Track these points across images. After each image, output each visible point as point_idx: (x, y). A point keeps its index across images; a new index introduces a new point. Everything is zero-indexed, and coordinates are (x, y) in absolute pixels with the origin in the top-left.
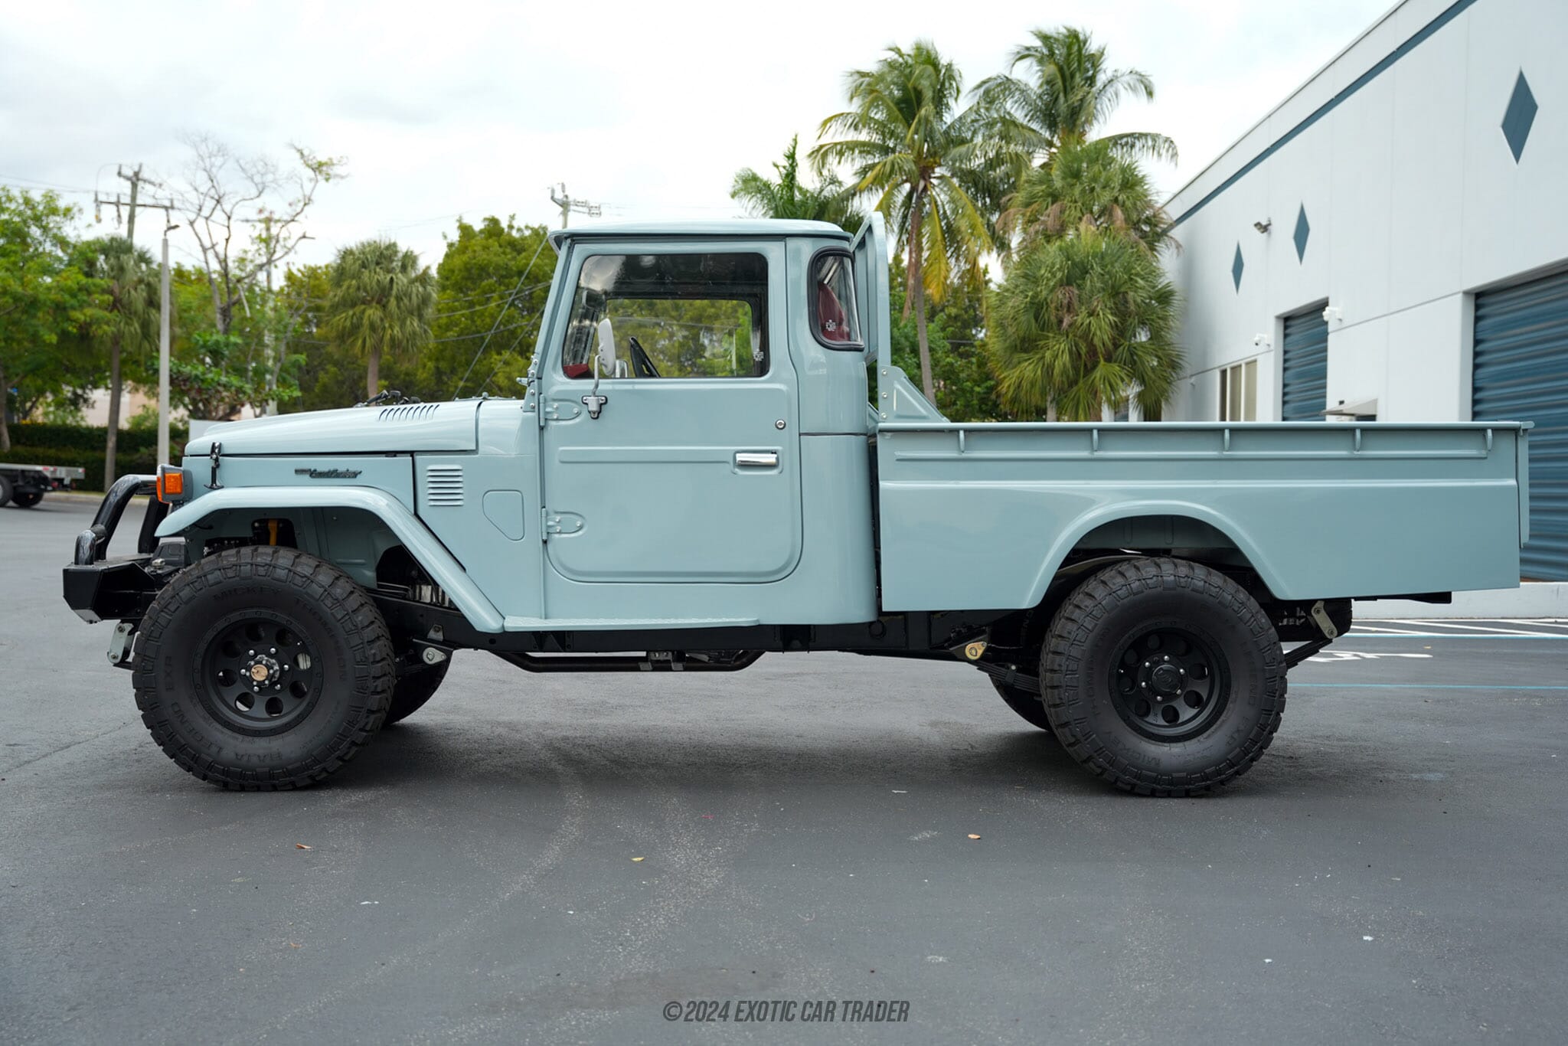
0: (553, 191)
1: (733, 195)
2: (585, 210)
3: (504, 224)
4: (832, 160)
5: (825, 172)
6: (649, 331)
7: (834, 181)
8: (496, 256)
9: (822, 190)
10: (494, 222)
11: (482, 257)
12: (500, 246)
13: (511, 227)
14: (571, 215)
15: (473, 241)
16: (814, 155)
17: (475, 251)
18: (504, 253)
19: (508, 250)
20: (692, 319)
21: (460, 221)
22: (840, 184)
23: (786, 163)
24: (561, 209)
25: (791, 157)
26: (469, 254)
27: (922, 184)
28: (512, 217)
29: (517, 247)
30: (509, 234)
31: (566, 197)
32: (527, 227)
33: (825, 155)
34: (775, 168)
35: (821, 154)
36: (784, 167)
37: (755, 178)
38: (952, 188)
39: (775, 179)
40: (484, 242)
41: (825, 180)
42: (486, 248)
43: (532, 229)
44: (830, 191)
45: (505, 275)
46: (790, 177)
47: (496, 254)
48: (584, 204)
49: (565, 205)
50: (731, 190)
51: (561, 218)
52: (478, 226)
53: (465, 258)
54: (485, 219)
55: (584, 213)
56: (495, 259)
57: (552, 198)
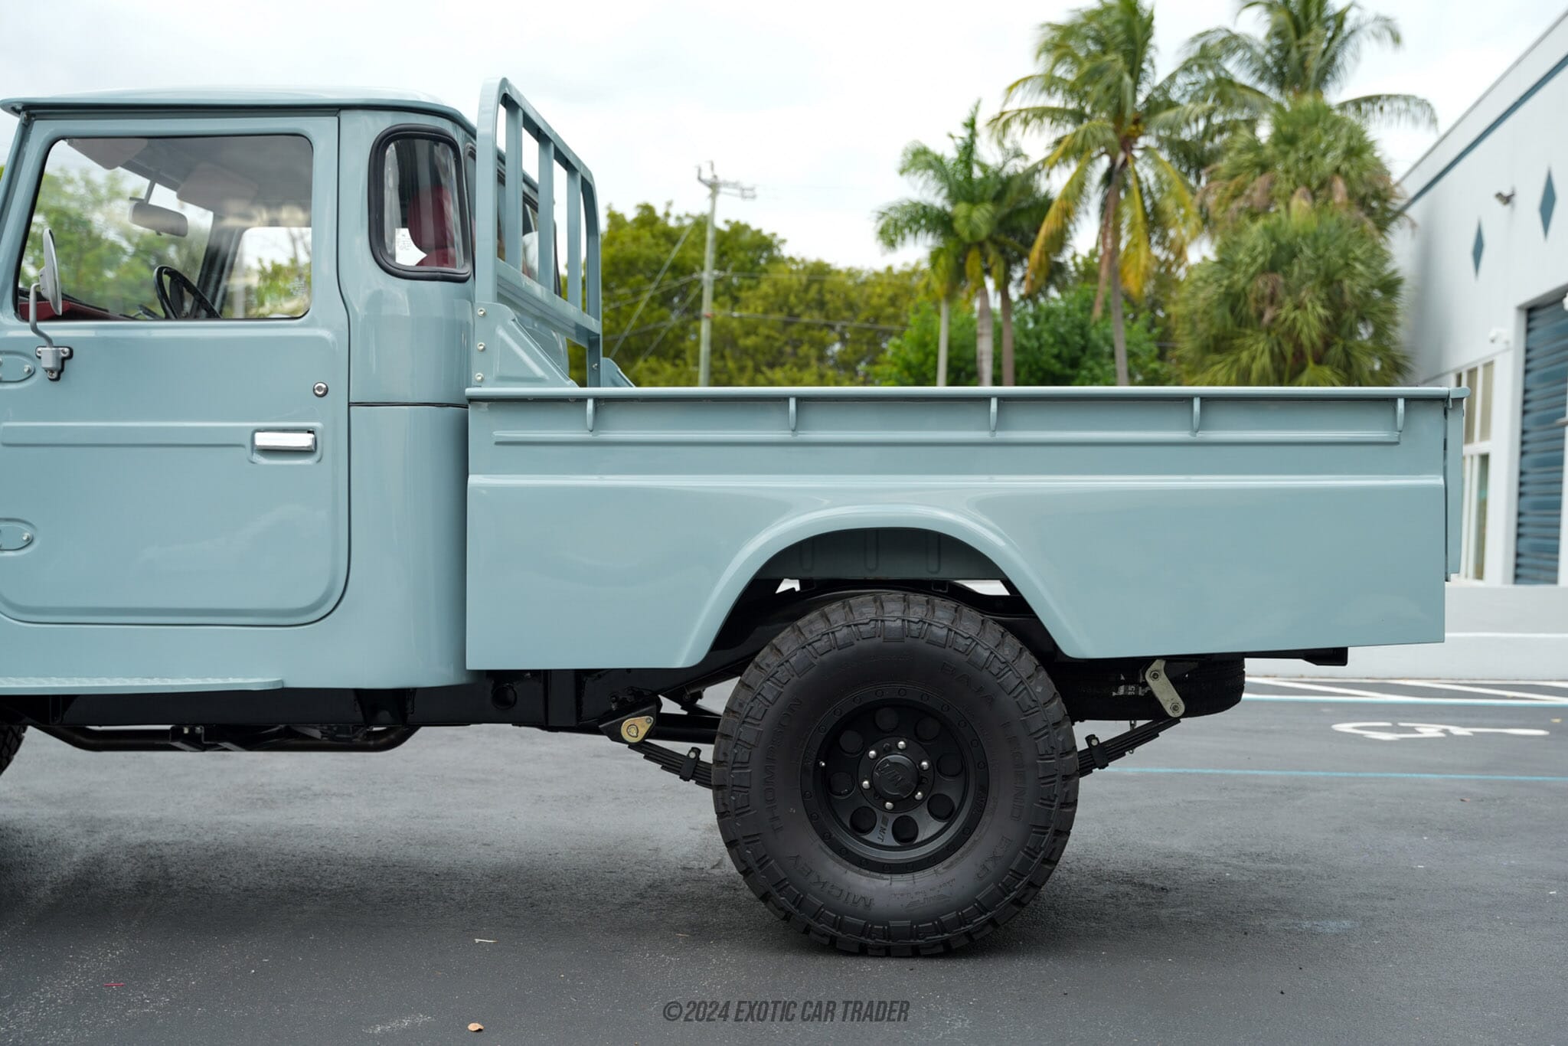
0: (700, 171)
1: (902, 172)
2: (737, 192)
3: (660, 212)
4: (1016, 127)
5: (1008, 144)
6: (816, 333)
7: (1018, 154)
8: (646, 248)
9: (1005, 164)
10: (647, 209)
11: (632, 249)
12: (654, 236)
13: (667, 215)
14: (720, 198)
15: (622, 232)
16: (994, 124)
17: (623, 243)
18: (657, 245)
19: (662, 241)
20: (867, 320)
22: (1026, 158)
23: (965, 133)
24: (708, 191)
25: (971, 125)
26: (617, 246)
27: (1121, 157)
28: (669, 204)
29: (670, 237)
30: (666, 224)
31: (715, 177)
32: (687, 215)
33: (1007, 124)
34: (950, 139)
35: (1002, 123)
36: (962, 138)
37: (925, 152)
38: (1157, 162)
39: (950, 152)
40: (635, 233)
41: (1008, 154)
42: (636, 239)
43: (692, 217)
44: (1017, 166)
45: (654, 268)
46: (968, 150)
47: (648, 247)
48: (735, 185)
49: (714, 186)
50: (899, 166)
51: (709, 202)
52: (631, 215)
53: (612, 251)
54: (639, 206)
55: (736, 195)
56: (646, 252)
57: (699, 179)
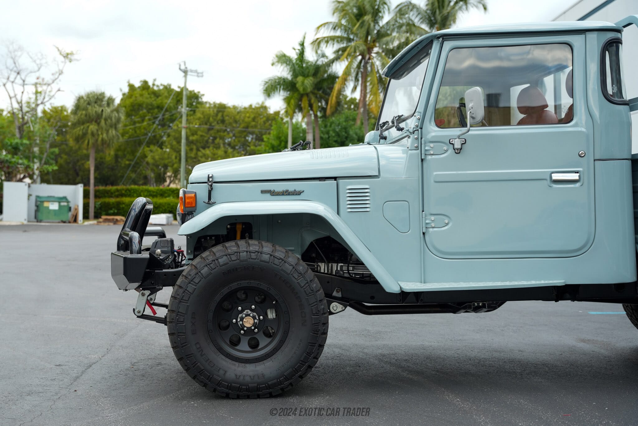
0: (180, 65)
1: (273, 64)
2: (196, 74)
3: (150, 84)
4: (323, 45)
5: (319, 52)
6: (222, 134)
7: (323, 56)
8: (146, 99)
9: (317, 60)
10: (145, 82)
11: (140, 99)
12: (149, 94)
13: (154, 85)
14: (188, 77)
15: (135, 92)
16: (314, 43)
17: (136, 97)
18: (151, 97)
19: (152, 96)
20: (243, 128)
21: (128, 82)
22: (327, 57)
23: (299, 48)
24: (183, 74)
25: (302, 45)
26: (133, 98)
27: (367, 57)
28: (155, 80)
29: (156, 94)
30: (153, 88)
31: (186, 68)
32: (161, 85)
33: (319, 43)
34: (294, 50)
35: (317, 43)
36: (299, 50)
37: (284, 56)
38: (381, 56)
39: (293, 55)
40: (141, 92)
41: (319, 56)
42: (141, 95)
43: (164, 86)
44: (322, 61)
45: (150, 107)
46: (302, 53)
47: (147, 98)
48: (196, 71)
49: (185, 72)
50: (271, 62)
51: (183, 79)
52: (137, 84)
53: (131, 100)
54: (141, 81)
55: (195, 76)
56: (146, 101)
57: (180, 69)
